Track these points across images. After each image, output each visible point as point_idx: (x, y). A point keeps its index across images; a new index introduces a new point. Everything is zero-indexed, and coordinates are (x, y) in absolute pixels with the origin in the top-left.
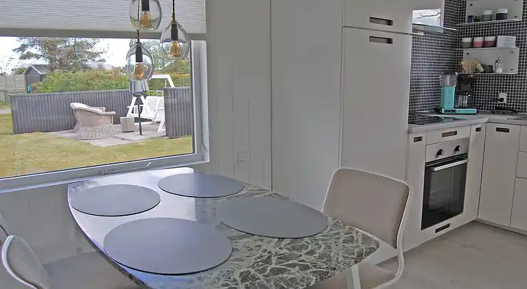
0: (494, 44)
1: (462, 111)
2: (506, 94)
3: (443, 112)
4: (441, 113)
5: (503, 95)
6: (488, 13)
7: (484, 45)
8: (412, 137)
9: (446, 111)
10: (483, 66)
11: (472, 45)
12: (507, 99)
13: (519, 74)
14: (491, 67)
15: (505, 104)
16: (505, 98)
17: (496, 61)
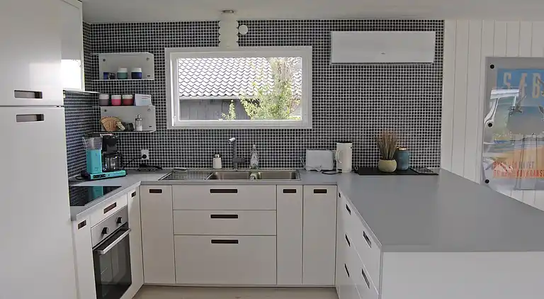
0: (132, 103)
1: (112, 174)
2: (148, 151)
3: (92, 178)
4: (90, 180)
5: (145, 152)
6: (123, 70)
7: (123, 103)
8: (76, 224)
9: (95, 177)
10: (124, 124)
11: (110, 103)
12: (150, 156)
13: (157, 131)
14: (131, 125)
15: (148, 161)
16: (148, 155)
17: (136, 120)
